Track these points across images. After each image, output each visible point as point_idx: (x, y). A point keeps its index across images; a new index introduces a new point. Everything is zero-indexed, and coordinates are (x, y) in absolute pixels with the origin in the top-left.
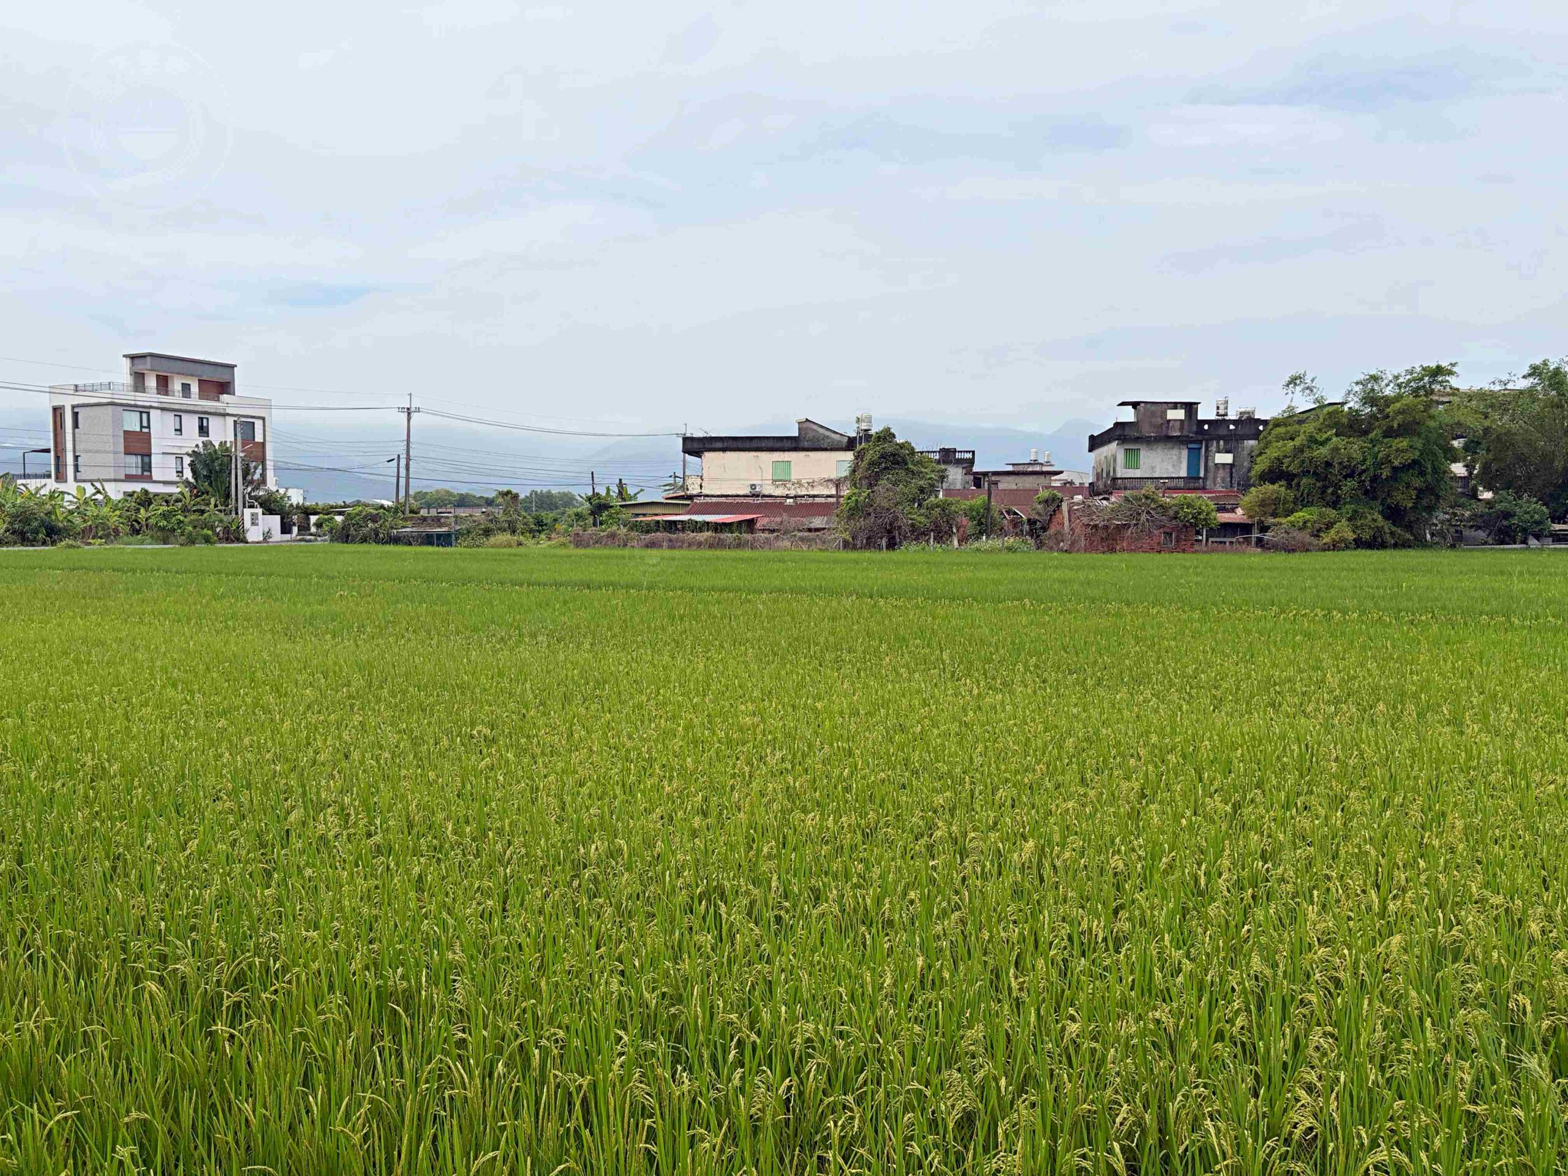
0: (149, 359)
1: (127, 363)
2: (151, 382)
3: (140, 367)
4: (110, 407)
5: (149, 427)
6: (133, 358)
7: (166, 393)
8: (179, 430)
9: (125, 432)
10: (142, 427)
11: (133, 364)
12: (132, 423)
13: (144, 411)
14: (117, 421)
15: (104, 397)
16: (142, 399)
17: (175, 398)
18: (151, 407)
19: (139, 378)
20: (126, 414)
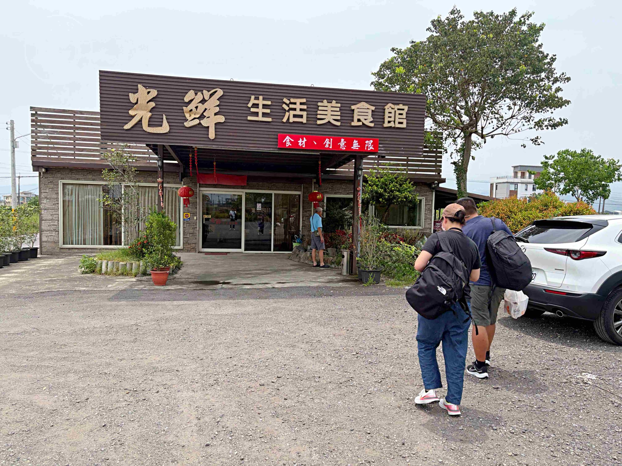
0: (519, 167)
1: (513, 168)
2: (519, 175)
3: (516, 170)
4: (506, 184)
5: (517, 189)
6: (515, 167)
7: (524, 178)
8: (526, 190)
9: (510, 191)
10: (515, 189)
11: (514, 169)
12: (512, 188)
13: (516, 184)
14: (508, 188)
15: (505, 180)
16: (516, 180)
17: (527, 180)
18: (518, 183)
19: (516, 173)
20: (511, 185)
